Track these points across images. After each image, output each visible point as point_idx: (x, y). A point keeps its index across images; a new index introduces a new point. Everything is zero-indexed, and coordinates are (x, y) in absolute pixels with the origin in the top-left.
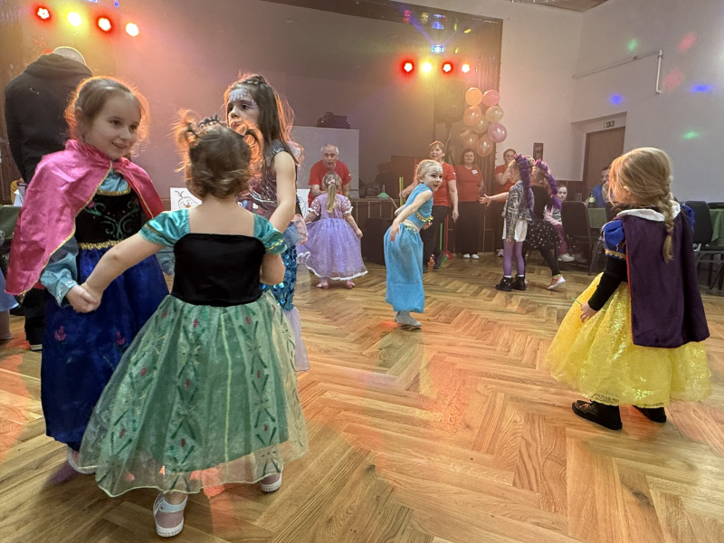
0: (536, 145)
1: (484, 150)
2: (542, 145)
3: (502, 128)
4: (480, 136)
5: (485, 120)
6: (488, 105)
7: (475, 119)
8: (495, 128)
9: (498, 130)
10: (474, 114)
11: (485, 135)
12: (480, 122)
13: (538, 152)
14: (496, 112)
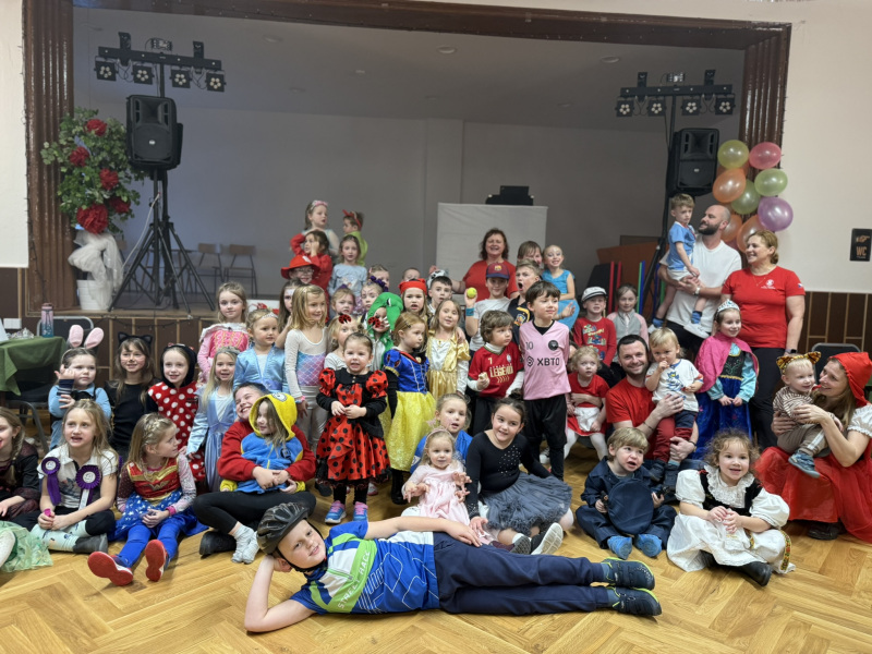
0: (857, 233)
2: (867, 232)
3: (784, 205)
4: (745, 219)
5: (753, 191)
6: (758, 167)
7: (733, 191)
8: (771, 206)
9: (778, 210)
10: (730, 183)
11: (753, 217)
12: (742, 195)
13: (860, 244)
14: (774, 180)
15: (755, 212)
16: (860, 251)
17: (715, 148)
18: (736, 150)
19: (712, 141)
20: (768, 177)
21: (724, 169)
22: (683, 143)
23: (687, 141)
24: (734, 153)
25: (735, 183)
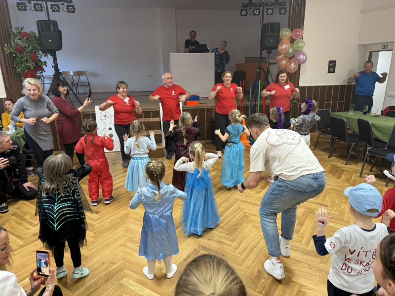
0: (330, 62)
1: (292, 69)
2: (334, 62)
3: (304, 54)
4: (290, 59)
5: (293, 49)
6: (295, 38)
7: (285, 49)
8: (299, 55)
9: (301, 56)
10: (284, 46)
11: (293, 59)
12: (289, 50)
13: (332, 67)
14: (300, 44)
15: (294, 56)
16: (331, 69)
17: (278, 31)
18: (286, 32)
19: (277, 28)
20: (298, 43)
21: (282, 40)
22: (267, 29)
23: (268, 28)
24: (286, 33)
25: (286, 46)
